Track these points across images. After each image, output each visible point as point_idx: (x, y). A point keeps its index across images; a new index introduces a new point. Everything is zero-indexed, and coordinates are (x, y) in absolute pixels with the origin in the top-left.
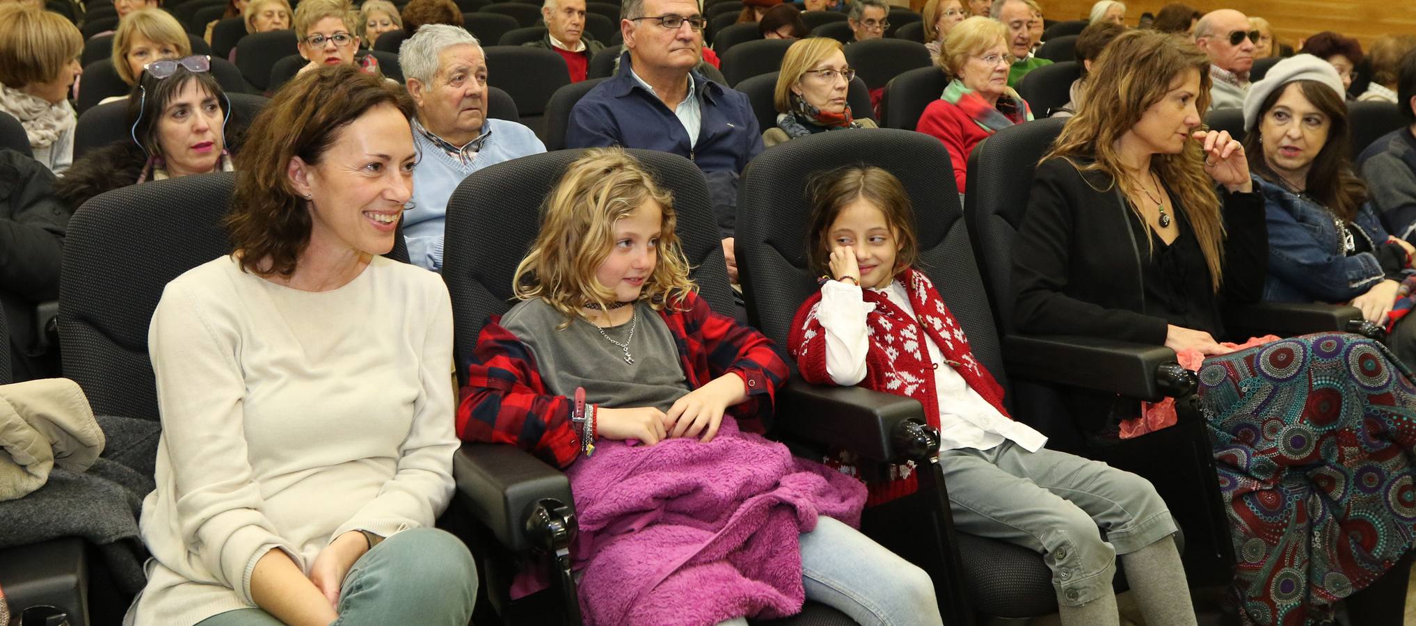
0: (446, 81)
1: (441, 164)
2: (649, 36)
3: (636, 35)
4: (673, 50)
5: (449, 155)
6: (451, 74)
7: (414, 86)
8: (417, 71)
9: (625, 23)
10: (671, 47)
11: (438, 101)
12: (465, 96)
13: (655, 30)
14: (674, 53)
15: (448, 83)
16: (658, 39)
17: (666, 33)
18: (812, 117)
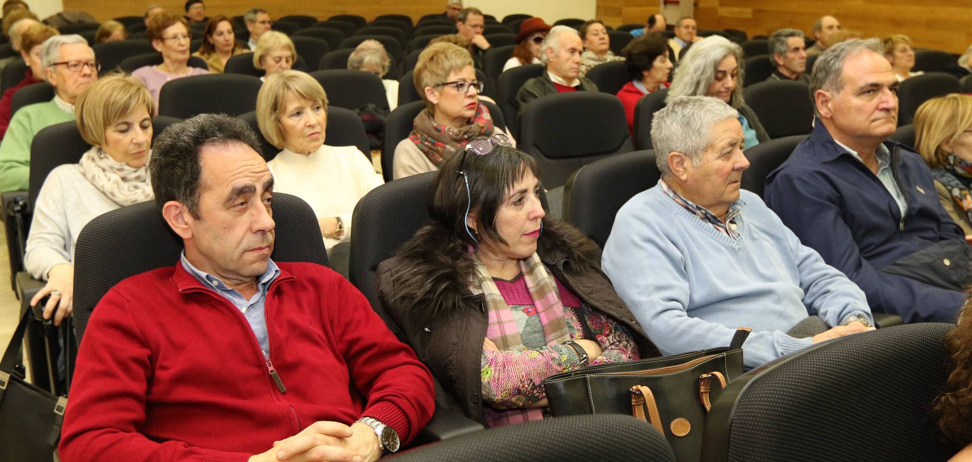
0: (717, 155)
1: (711, 240)
2: (849, 108)
3: (834, 106)
4: (874, 120)
5: (718, 229)
6: (723, 149)
7: (676, 160)
8: (683, 145)
9: (819, 94)
10: (873, 117)
11: (707, 175)
12: (733, 170)
13: (857, 101)
14: (876, 123)
15: (719, 158)
16: (859, 110)
17: (868, 103)
18: (962, 168)
